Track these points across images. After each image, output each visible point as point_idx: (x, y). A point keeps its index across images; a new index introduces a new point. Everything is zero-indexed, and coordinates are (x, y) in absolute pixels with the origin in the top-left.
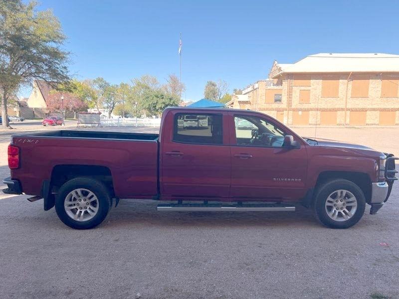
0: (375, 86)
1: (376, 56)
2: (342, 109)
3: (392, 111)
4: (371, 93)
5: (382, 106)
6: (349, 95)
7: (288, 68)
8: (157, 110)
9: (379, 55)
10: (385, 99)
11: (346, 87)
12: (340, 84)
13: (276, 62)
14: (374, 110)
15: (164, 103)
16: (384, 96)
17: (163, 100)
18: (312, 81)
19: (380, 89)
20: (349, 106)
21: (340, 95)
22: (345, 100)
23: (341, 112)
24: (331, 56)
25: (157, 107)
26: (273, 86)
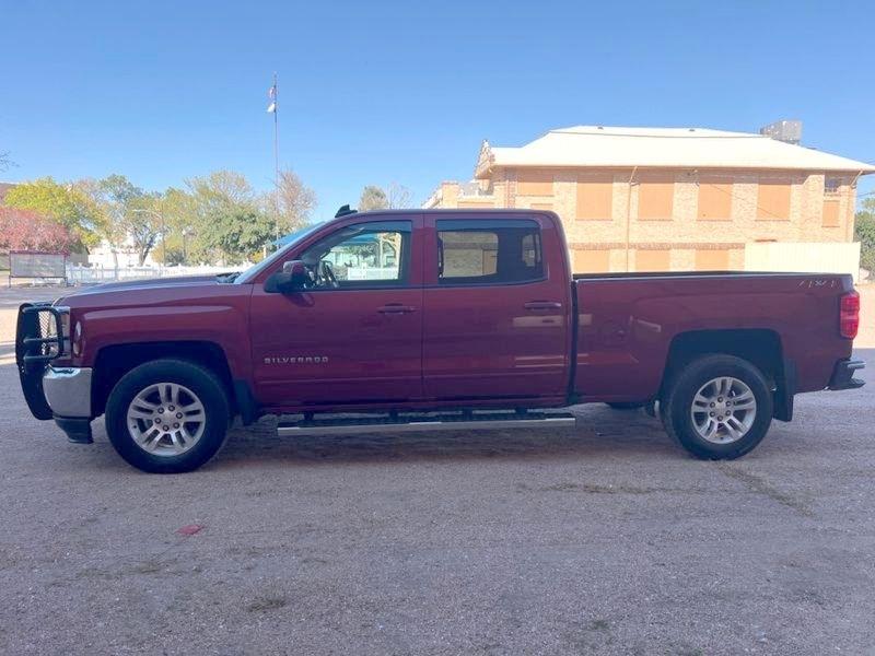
0: (685, 196)
1: (692, 134)
2: (620, 246)
3: (720, 249)
4: (679, 210)
5: (701, 239)
6: (634, 215)
7: (506, 156)
8: (242, 249)
9: (699, 132)
10: (706, 224)
11: (627, 199)
12: (615, 193)
13: (486, 144)
14: (685, 246)
15: (256, 233)
16: (703, 216)
17: (255, 227)
18: (556, 186)
19: (694, 202)
20: (634, 239)
21: (614, 215)
22: (624, 224)
23: (617, 251)
24: (600, 131)
25: (241, 243)
26: (480, 194)
